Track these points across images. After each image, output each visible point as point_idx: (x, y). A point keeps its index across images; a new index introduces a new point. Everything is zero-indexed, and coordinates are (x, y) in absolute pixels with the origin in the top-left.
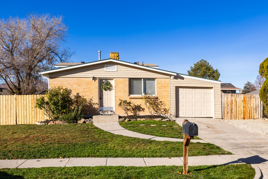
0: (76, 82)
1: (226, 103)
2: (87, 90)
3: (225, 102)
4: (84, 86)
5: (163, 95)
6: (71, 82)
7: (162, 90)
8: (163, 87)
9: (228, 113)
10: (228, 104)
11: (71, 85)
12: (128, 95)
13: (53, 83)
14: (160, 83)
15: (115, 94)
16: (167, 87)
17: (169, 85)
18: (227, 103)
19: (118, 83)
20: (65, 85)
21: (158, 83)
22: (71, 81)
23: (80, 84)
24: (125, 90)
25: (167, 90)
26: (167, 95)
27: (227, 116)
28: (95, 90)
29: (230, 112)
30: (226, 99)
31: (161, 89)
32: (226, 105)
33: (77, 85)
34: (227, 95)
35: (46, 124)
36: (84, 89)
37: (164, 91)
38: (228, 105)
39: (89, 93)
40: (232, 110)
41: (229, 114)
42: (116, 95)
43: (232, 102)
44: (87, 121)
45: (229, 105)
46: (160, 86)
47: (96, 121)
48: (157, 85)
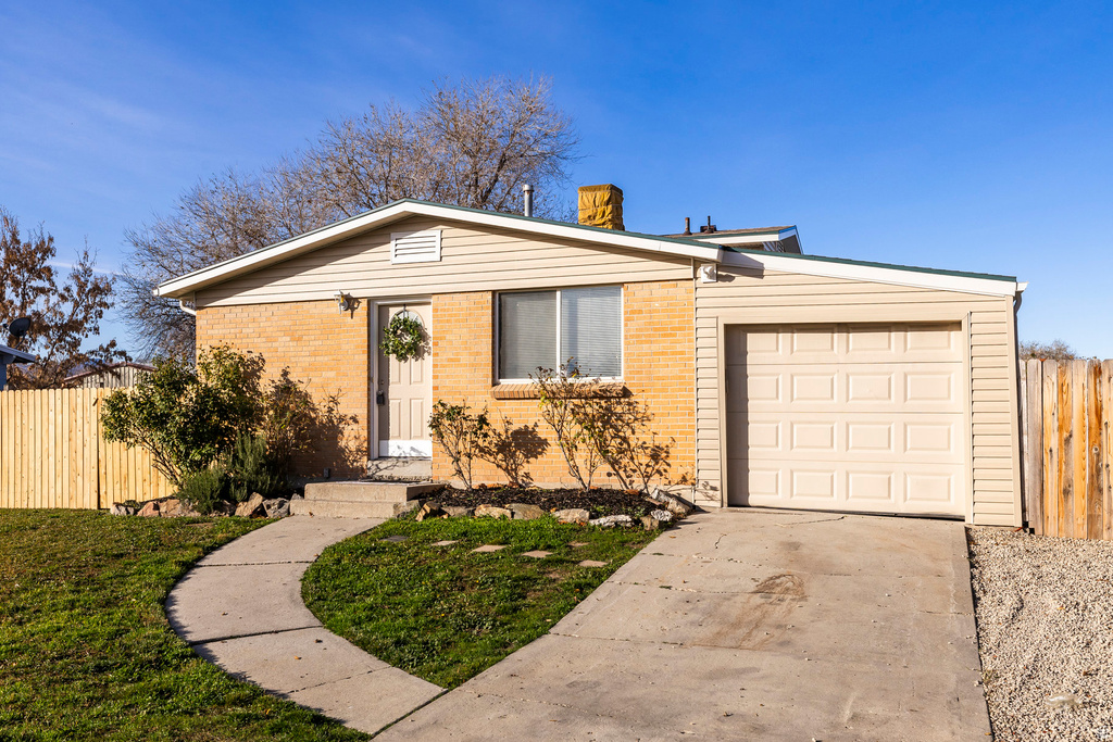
0: (285, 323)
1: (1051, 423)
2: (326, 358)
3: (1048, 415)
4: (317, 343)
5: (659, 378)
6: (269, 324)
7: (655, 347)
8: (656, 329)
9: (1066, 492)
10: (1065, 435)
11: (270, 339)
12: (490, 380)
13: (210, 332)
14: (640, 312)
15: (435, 377)
16: (680, 329)
17: (689, 321)
18: (1060, 428)
19: (448, 321)
20: (248, 340)
21: (633, 312)
22: (268, 319)
23: (299, 333)
24: (478, 354)
25: (679, 348)
26: (680, 378)
27: (1065, 513)
28: (356, 357)
29: (1080, 486)
30: (1051, 396)
31: (646, 342)
32: (1053, 441)
33: (288, 339)
34: (1063, 373)
35: (131, 510)
36: (314, 354)
37: (663, 353)
38: (1067, 441)
39: (332, 374)
40: (1099, 471)
41: (1079, 501)
42: (438, 383)
43: (1099, 416)
44: (269, 507)
45: (1075, 441)
46: (641, 330)
47: (303, 511)
48: (627, 320)
